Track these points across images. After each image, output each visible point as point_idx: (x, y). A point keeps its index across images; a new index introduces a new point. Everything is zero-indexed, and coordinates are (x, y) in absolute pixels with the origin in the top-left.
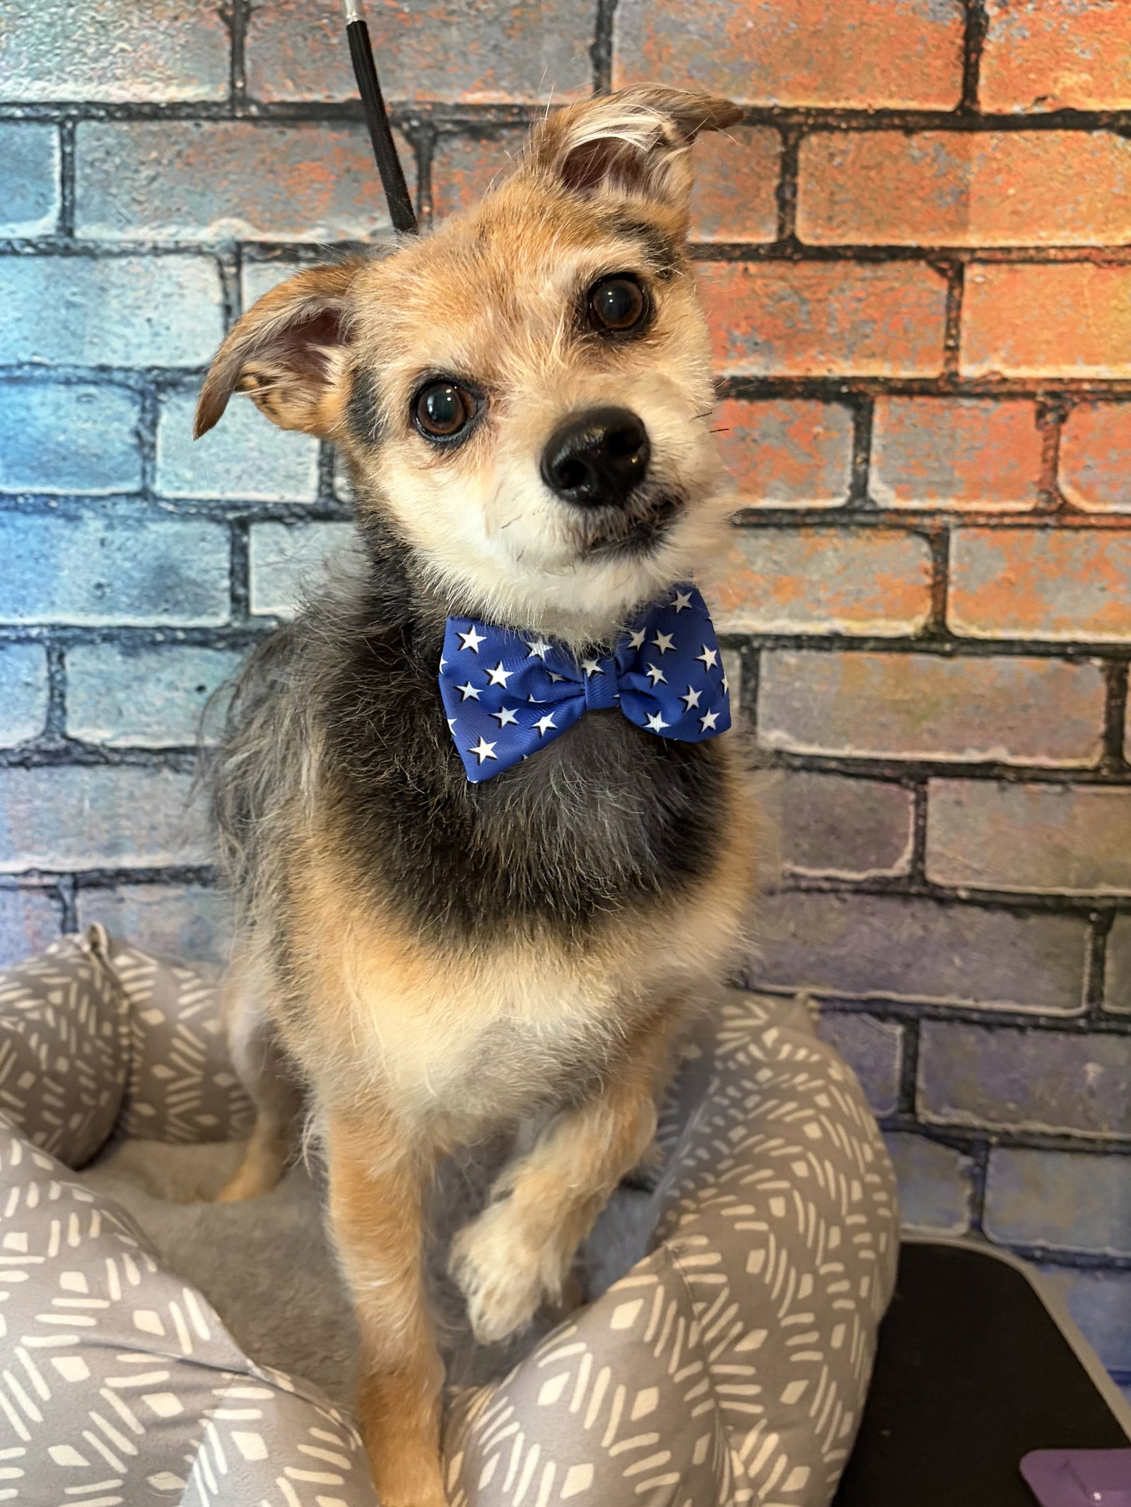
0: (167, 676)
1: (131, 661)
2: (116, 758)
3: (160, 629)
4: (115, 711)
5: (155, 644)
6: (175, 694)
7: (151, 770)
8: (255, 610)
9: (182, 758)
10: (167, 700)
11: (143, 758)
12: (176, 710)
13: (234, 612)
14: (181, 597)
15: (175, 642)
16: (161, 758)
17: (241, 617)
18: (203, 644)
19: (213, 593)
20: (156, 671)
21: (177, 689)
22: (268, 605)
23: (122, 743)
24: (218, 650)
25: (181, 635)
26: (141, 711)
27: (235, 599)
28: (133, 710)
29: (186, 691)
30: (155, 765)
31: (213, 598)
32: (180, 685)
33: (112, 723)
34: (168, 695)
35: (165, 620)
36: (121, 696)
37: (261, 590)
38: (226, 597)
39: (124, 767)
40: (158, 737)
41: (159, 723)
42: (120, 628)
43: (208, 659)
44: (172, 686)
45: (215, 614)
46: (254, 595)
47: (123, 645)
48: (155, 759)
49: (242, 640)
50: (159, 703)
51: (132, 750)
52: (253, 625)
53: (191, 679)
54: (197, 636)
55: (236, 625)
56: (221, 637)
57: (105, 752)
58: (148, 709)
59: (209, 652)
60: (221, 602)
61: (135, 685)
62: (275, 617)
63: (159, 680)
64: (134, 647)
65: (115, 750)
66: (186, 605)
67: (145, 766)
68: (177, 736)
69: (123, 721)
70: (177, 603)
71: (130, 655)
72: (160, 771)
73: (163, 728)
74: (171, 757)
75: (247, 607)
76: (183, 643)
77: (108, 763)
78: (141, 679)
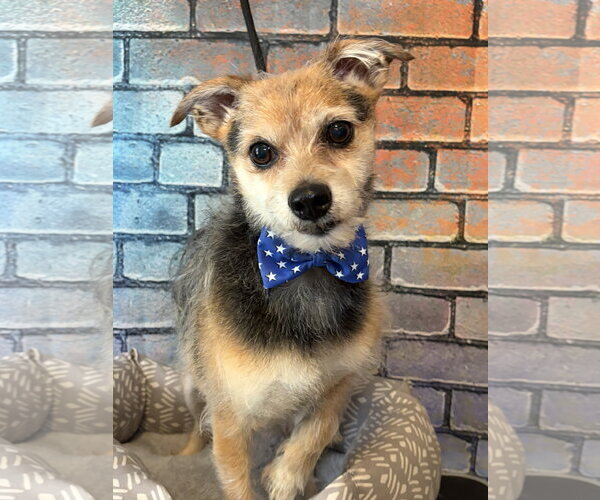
0: (163, 253)
1: (149, 247)
2: (143, 285)
3: (160, 235)
4: (143, 267)
5: (158, 241)
6: (166, 260)
7: (156, 290)
9: (168, 285)
10: (162, 262)
11: (153, 285)
12: (166, 267)
13: (189, 229)
14: (169, 223)
15: (166, 240)
16: (160, 285)
17: (191, 231)
18: (177, 241)
19: (181, 221)
20: (158, 251)
21: (166, 258)
23: (145, 279)
24: (183, 244)
25: (168, 238)
26: (152, 267)
27: (189, 224)
28: (149, 266)
29: (170, 259)
30: (158, 288)
31: (181, 223)
32: (168, 257)
33: (141, 271)
35: (162, 232)
36: (145, 261)
37: (199, 220)
38: (186, 223)
39: (146, 288)
41: (160, 272)
42: (145, 234)
43: (178, 247)
44: (164, 257)
45: (181, 230)
46: (196, 222)
47: (146, 241)
48: (158, 286)
50: (159, 264)
51: (148, 282)
53: (172, 255)
54: (175, 238)
55: (190, 234)
56: (184, 239)
57: (138, 282)
58: (155, 266)
59: (179, 244)
60: (184, 225)
61: (150, 257)
63: (160, 255)
64: (150, 242)
65: (142, 282)
66: (170, 226)
67: (154, 288)
68: (167, 277)
69: (145, 271)
70: (167, 225)
71: (148, 245)
72: (159, 291)
73: (161, 274)
74: (164, 285)
75: (194, 226)
76: (169, 241)
77: (139, 287)
78: (153, 255)
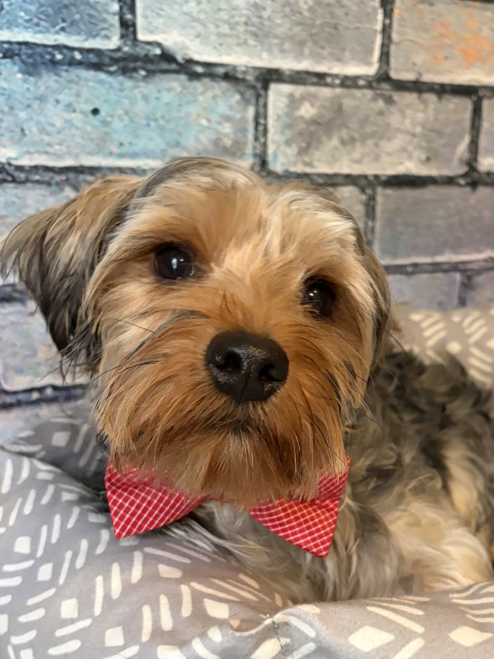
0: (65, 97)
1: (32, 79)
2: (22, 176)
3: (59, 47)
4: (18, 130)
5: (54, 63)
6: (74, 115)
7: (54, 188)
8: (142, 36)
9: (82, 177)
10: (66, 121)
11: (47, 176)
12: (74, 131)
13: (122, 37)
14: (77, 16)
15: (73, 63)
16: (63, 177)
17: (129, 43)
18: (97, 67)
19: (105, 15)
20: (54, 92)
21: (74, 111)
22: (151, 32)
23: (26, 162)
24: (111, 73)
25: (78, 56)
26: (42, 131)
27: (124, 24)
28: (34, 129)
29: (83, 113)
30: (58, 184)
31: (105, 21)
32: (77, 106)
33: (16, 142)
34: (67, 116)
35: (63, 39)
36: (23, 115)
37: (145, 17)
38: (115, 21)
39: (29, 185)
40: (60, 157)
41: (60, 144)
42: (20, 43)
43: (101, 82)
44: (70, 107)
45: (107, 37)
46: (140, 22)
47: (23, 62)
48: (58, 178)
49: (132, 65)
50: (59, 124)
51: (36, 168)
52: (140, 51)
53: (87, 102)
54: (92, 58)
55: (126, 49)
56: (115, 61)
57: (11, 170)
58: (49, 128)
59: (102, 76)
60: (112, 25)
61: (36, 105)
62: (159, 45)
63: (58, 102)
64: (35, 65)
65: (20, 168)
66: (82, 26)
67: (49, 184)
68: (77, 156)
69: (26, 140)
70: (73, 23)
71: (30, 74)
72: (62, 190)
73: (64, 148)
74: (72, 176)
75: (135, 32)
76: (80, 63)
77: (14, 181)
78: (41, 99)
